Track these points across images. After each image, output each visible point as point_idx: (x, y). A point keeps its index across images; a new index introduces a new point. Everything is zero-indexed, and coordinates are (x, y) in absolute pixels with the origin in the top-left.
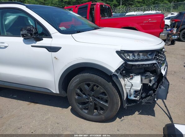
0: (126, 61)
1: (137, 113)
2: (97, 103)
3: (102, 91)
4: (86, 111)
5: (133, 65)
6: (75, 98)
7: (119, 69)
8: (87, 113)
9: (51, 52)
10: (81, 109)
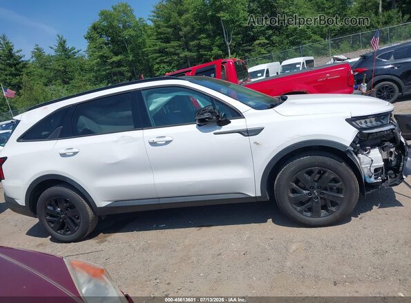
0: (361, 129)
1: (375, 207)
2: (326, 196)
3: (332, 177)
4: (309, 214)
5: (369, 134)
6: (289, 197)
7: (354, 142)
8: (310, 217)
9: (248, 137)
10: (301, 212)
